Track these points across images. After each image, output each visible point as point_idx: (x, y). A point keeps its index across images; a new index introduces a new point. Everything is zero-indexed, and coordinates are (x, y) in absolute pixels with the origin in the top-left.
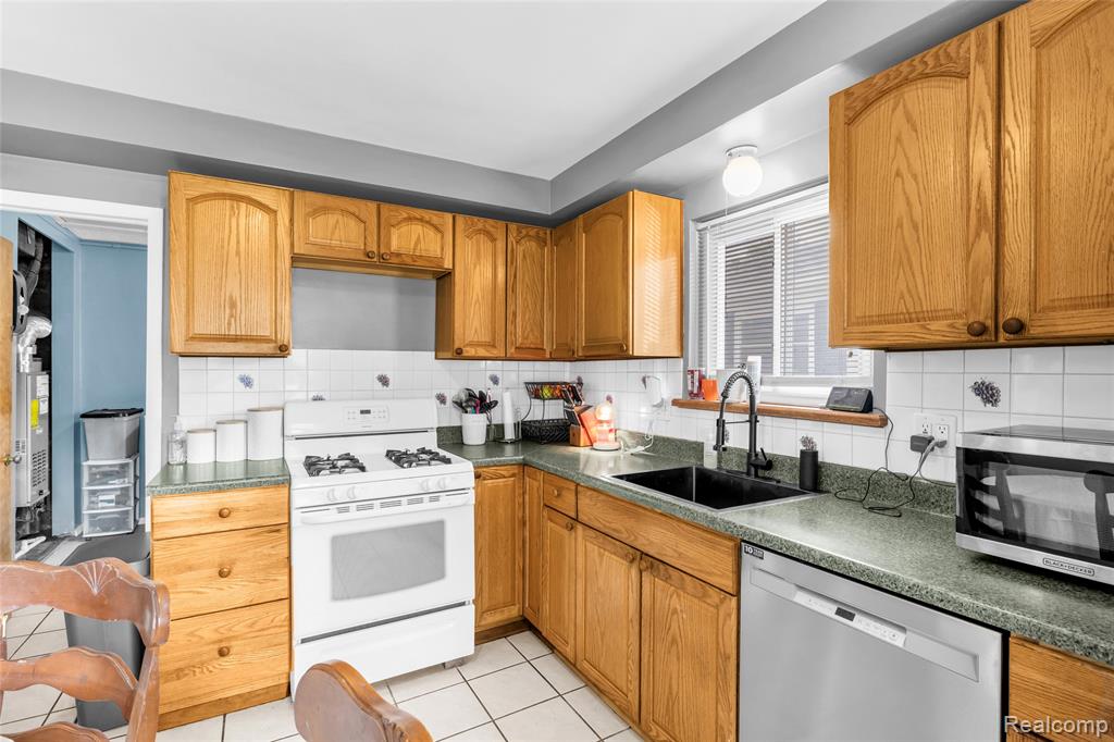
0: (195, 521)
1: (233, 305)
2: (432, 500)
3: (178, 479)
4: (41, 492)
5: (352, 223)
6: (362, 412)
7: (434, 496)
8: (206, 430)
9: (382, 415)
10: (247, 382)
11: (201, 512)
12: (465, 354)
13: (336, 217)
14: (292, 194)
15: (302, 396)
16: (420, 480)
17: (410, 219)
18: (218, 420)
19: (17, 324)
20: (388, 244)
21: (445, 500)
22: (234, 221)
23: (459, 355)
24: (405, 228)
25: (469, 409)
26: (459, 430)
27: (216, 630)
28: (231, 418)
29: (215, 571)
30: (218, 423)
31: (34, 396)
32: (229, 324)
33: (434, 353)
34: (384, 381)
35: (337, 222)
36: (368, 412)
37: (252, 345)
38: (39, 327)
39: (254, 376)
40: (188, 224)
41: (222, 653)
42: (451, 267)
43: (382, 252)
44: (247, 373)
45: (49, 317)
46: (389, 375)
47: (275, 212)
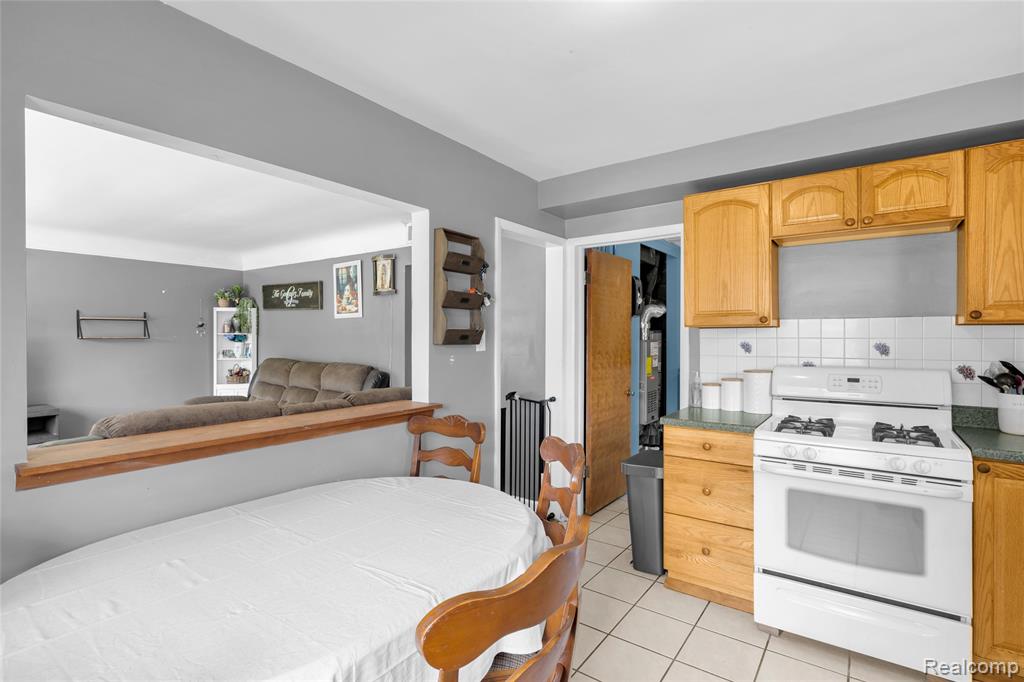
0: (690, 448)
1: (725, 286)
2: (904, 482)
3: (697, 418)
4: (653, 417)
5: (829, 196)
6: (849, 380)
7: (910, 479)
8: (713, 384)
9: (873, 384)
10: (747, 348)
11: (692, 442)
12: (985, 317)
13: (812, 194)
14: (770, 186)
15: (794, 362)
16: (889, 457)
17: (899, 174)
18: (723, 377)
19: (635, 311)
20: (874, 206)
21: (922, 486)
22: (725, 221)
23: (976, 318)
24: (892, 186)
25: (1005, 387)
26: (994, 413)
27: (701, 533)
28: (735, 377)
29: (700, 489)
30: (723, 379)
31: (649, 355)
32: (722, 301)
33: (954, 318)
34: (883, 350)
35: (814, 199)
36: (857, 380)
37: (740, 318)
38: (656, 311)
39: (753, 343)
40: (695, 231)
41: (705, 552)
42: (962, 214)
43: (864, 215)
44: (747, 341)
45: (665, 303)
46: (889, 343)
47: (756, 206)
